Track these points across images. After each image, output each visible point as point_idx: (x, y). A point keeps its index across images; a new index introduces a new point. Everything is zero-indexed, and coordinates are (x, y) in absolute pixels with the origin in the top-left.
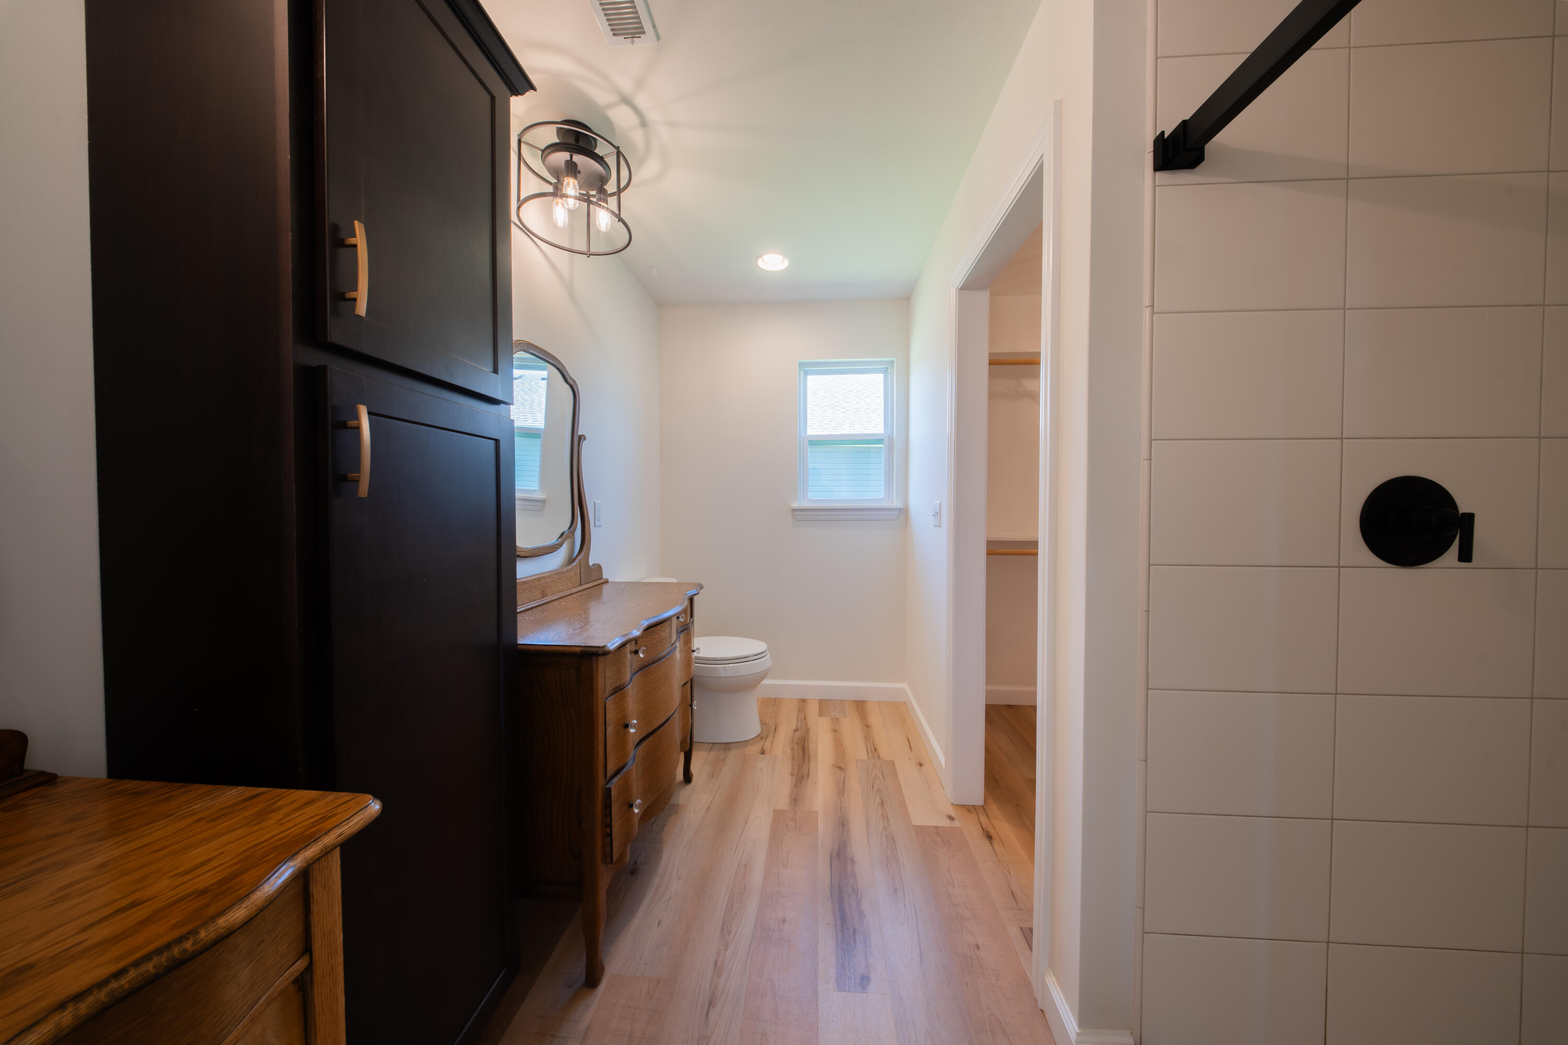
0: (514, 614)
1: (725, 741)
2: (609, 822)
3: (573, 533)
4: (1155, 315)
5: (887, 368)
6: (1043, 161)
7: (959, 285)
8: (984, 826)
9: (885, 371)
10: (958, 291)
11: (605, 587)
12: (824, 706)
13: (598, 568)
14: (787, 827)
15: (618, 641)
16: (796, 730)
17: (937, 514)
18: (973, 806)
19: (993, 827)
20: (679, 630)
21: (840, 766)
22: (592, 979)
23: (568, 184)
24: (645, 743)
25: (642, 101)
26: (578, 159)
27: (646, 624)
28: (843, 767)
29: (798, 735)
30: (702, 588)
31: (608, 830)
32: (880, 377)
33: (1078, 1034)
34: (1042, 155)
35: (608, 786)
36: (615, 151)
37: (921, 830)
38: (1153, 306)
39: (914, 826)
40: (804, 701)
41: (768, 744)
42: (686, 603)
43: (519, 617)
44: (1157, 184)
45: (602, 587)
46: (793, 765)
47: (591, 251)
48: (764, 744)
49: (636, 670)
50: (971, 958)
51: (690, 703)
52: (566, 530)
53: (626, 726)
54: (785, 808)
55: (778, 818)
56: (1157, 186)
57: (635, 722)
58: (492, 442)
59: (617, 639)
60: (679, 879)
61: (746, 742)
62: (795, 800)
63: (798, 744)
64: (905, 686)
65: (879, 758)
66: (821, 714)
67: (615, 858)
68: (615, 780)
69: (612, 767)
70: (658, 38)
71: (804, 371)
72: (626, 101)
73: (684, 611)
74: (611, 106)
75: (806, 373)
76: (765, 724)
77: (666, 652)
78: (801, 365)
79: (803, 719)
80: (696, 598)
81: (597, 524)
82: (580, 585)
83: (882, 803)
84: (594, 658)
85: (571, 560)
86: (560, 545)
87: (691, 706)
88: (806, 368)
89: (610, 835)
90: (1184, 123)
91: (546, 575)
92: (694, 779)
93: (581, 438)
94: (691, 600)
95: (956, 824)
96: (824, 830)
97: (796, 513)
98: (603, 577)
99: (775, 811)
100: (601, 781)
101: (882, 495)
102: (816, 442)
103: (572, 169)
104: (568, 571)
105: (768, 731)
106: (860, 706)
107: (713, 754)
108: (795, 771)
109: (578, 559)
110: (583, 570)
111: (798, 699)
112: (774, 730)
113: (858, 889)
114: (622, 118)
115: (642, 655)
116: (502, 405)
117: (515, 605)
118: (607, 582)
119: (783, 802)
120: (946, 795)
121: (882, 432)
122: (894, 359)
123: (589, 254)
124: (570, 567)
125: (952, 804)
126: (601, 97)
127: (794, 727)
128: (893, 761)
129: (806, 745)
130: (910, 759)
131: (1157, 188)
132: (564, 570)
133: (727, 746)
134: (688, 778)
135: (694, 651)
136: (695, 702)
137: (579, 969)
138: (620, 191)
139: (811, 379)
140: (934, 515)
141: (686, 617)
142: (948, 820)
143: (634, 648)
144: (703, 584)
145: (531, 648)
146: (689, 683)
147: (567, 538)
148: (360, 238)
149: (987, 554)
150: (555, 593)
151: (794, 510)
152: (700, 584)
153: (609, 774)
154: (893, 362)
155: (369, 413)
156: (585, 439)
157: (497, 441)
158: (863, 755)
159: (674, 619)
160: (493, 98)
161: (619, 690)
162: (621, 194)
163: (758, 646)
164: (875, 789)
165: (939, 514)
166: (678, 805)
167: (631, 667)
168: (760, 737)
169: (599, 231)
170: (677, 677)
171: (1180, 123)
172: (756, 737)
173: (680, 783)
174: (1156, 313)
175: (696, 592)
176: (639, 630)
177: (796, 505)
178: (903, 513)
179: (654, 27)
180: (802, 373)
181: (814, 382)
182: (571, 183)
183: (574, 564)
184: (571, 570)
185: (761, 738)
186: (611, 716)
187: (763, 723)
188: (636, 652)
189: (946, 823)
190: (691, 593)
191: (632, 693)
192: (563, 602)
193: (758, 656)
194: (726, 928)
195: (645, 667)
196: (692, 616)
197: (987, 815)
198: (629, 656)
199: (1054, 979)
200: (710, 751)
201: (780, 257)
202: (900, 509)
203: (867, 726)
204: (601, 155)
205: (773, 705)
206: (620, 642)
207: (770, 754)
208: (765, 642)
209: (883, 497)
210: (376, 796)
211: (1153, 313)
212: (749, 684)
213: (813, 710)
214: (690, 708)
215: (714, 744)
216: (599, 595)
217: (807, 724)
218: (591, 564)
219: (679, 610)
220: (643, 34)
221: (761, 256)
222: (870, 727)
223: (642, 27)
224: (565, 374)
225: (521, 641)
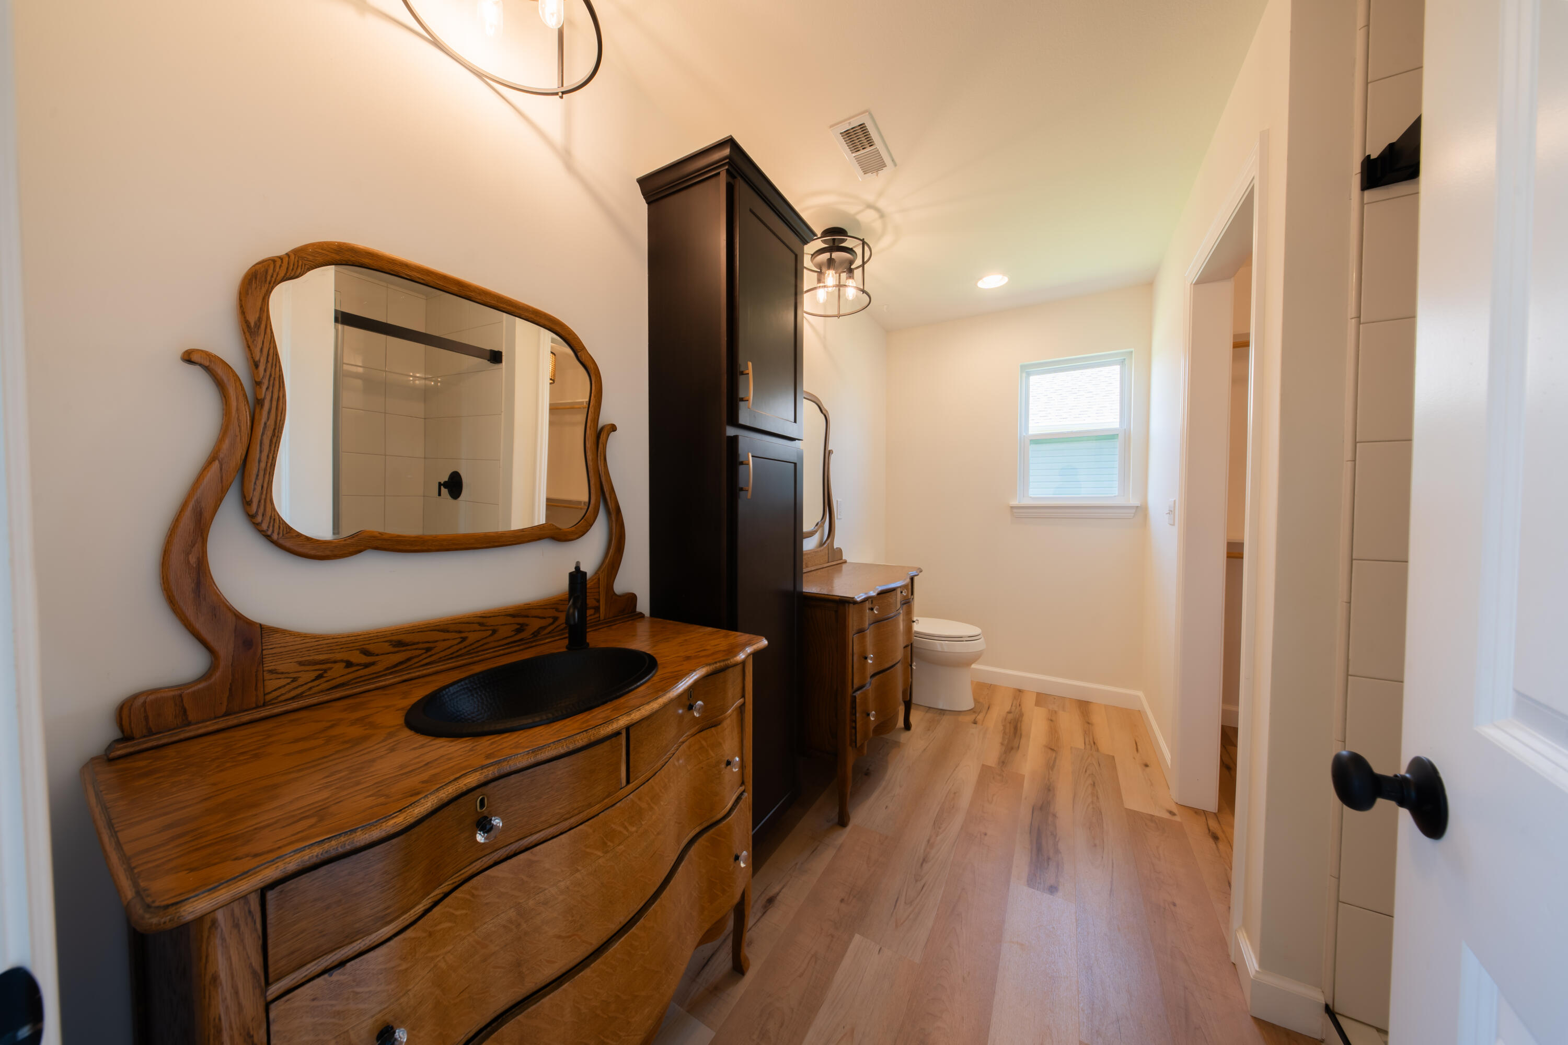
0: (802, 573)
1: (941, 707)
2: (854, 719)
3: (824, 523)
4: (1361, 325)
5: (1125, 359)
6: (1253, 186)
7: (1193, 280)
8: (1211, 828)
9: (1122, 363)
10: (1192, 286)
11: (844, 566)
12: (1041, 699)
13: (840, 551)
14: (994, 778)
15: (862, 596)
16: (1010, 712)
17: (1171, 512)
18: (1204, 811)
19: (1223, 832)
20: (902, 602)
21: (1053, 748)
22: (843, 821)
23: (829, 274)
24: (877, 677)
25: (881, 204)
26: (836, 255)
27: (880, 589)
28: (1055, 749)
29: (1010, 716)
30: (921, 571)
31: (854, 724)
32: (1117, 368)
33: (1256, 971)
34: (1253, 178)
35: (854, 695)
36: (861, 242)
37: (1133, 816)
38: (1359, 317)
39: (1126, 809)
40: (1020, 691)
41: (980, 717)
42: (908, 580)
43: (804, 575)
44: (1365, 202)
45: (842, 567)
46: (1003, 738)
47: (840, 313)
48: (976, 717)
49: (872, 622)
50: (1165, 909)
51: (910, 663)
52: (820, 520)
53: (866, 658)
54: (993, 766)
55: (985, 774)
56: (1366, 204)
57: (872, 656)
58: (793, 464)
59: (861, 594)
60: (901, 787)
61: (959, 712)
62: (1003, 763)
63: (1010, 723)
64: (1140, 694)
65: (1098, 750)
66: (1038, 703)
67: (858, 745)
68: (859, 692)
69: (857, 683)
70: (895, 165)
71: (1026, 372)
72: (870, 206)
73: (905, 587)
74: (858, 213)
75: (1029, 374)
76: (979, 702)
77: (892, 614)
78: (1023, 367)
79: (1018, 705)
80: (916, 578)
81: (839, 517)
82: (828, 562)
83: (1094, 785)
84: (847, 605)
85: (822, 544)
86: (816, 532)
87: (911, 666)
88: (1027, 370)
89: (855, 728)
90: (1391, 146)
91: (809, 552)
92: (913, 728)
93: (830, 452)
94: (912, 579)
95: (1177, 819)
96: (1029, 790)
97: (1015, 510)
98: (843, 558)
99: (983, 765)
100: (850, 691)
101: (1115, 491)
102: (1038, 441)
103: (831, 263)
104: (821, 551)
105: (980, 708)
106: (1084, 707)
107: (929, 715)
108: (1006, 742)
109: (828, 542)
110: (830, 551)
111: (1014, 689)
112: (987, 708)
113: (1056, 834)
114: (867, 217)
115: (876, 612)
116: (797, 441)
117: (802, 569)
118: (845, 562)
119: (992, 758)
120: (1170, 795)
121: (1117, 426)
122: (1133, 349)
123: (839, 316)
124: (822, 548)
125: (1177, 803)
126: (851, 209)
127: (1008, 709)
128: (1113, 757)
129: (1019, 725)
130: (1134, 758)
131: (1365, 206)
132: (819, 549)
133: (942, 712)
134: (907, 726)
135: (914, 622)
136: (915, 663)
137: (834, 814)
138: (864, 263)
139: (1033, 379)
140: (1169, 513)
141: (908, 593)
142: (1169, 814)
143: (871, 606)
144: (922, 568)
145: (809, 594)
146: (910, 647)
147: (820, 526)
148: (750, 370)
149: (1228, 557)
150: (813, 566)
151: (1012, 508)
152: (920, 568)
153: (855, 687)
154: (1132, 352)
155: (752, 456)
156: (832, 453)
157: (795, 464)
158: (1079, 743)
159: (899, 591)
160: (796, 256)
161: (861, 631)
162: (865, 265)
163: (973, 630)
164: (1088, 772)
165: (1173, 512)
166: (899, 742)
167: (869, 619)
168: (972, 711)
169: (846, 300)
170: (901, 641)
171: (1385, 148)
172: (970, 710)
173: (901, 729)
174: (1363, 323)
175: (917, 574)
176: (874, 592)
177: (1015, 503)
178: (1142, 511)
179: (893, 160)
180: (1024, 375)
181: (1036, 382)
182: (831, 274)
183: (825, 545)
184: (823, 550)
185: (974, 712)
186: (856, 649)
187: (976, 701)
188: (872, 609)
189: (1167, 816)
190: (913, 573)
191: (870, 635)
192: (819, 572)
193: (972, 638)
194: (937, 823)
195: (878, 621)
196: (912, 594)
197: (1219, 821)
198: (868, 611)
199: (1245, 934)
200: (927, 712)
201: (1000, 277)
202: (1137, 507)
203: (1089, 723)
204: (851, 247)
205: (988, 689)
206: (863, 597)
207: (982, 725)
208: (980, 628)
209: (1117, 494)
210: (766, 639)
211: (1359, 323)
212: (963, 662)
213: (1029, 703)
214: (910, 667)
215: (930, 708)
216: (840, 570)
217: (1021, 709)
218: (835, 547)
219: (903, 584)
220: (884, 167)
221: (981, 279)
222: (1092, 724)
223: (885, 164)
224: (821, 407)
225: (804, 590)
